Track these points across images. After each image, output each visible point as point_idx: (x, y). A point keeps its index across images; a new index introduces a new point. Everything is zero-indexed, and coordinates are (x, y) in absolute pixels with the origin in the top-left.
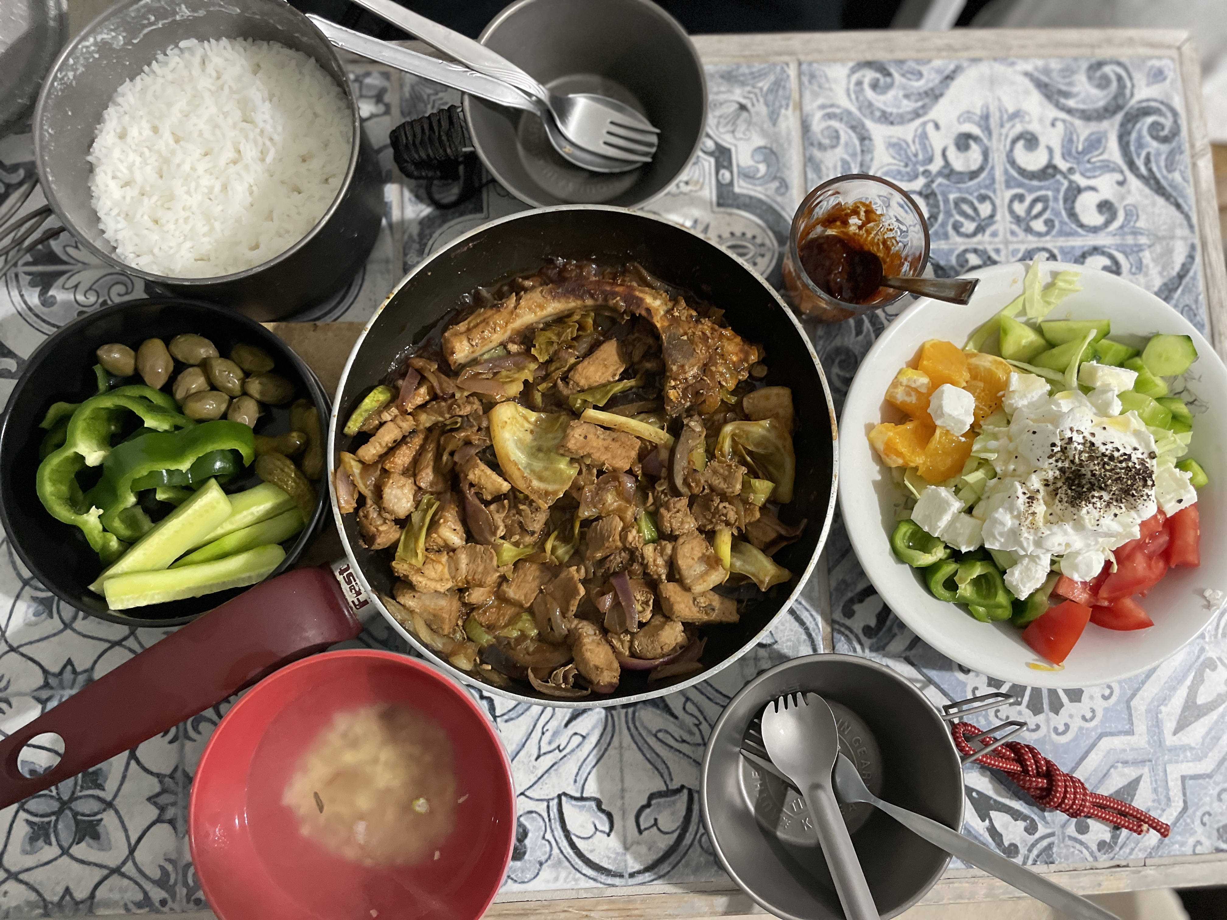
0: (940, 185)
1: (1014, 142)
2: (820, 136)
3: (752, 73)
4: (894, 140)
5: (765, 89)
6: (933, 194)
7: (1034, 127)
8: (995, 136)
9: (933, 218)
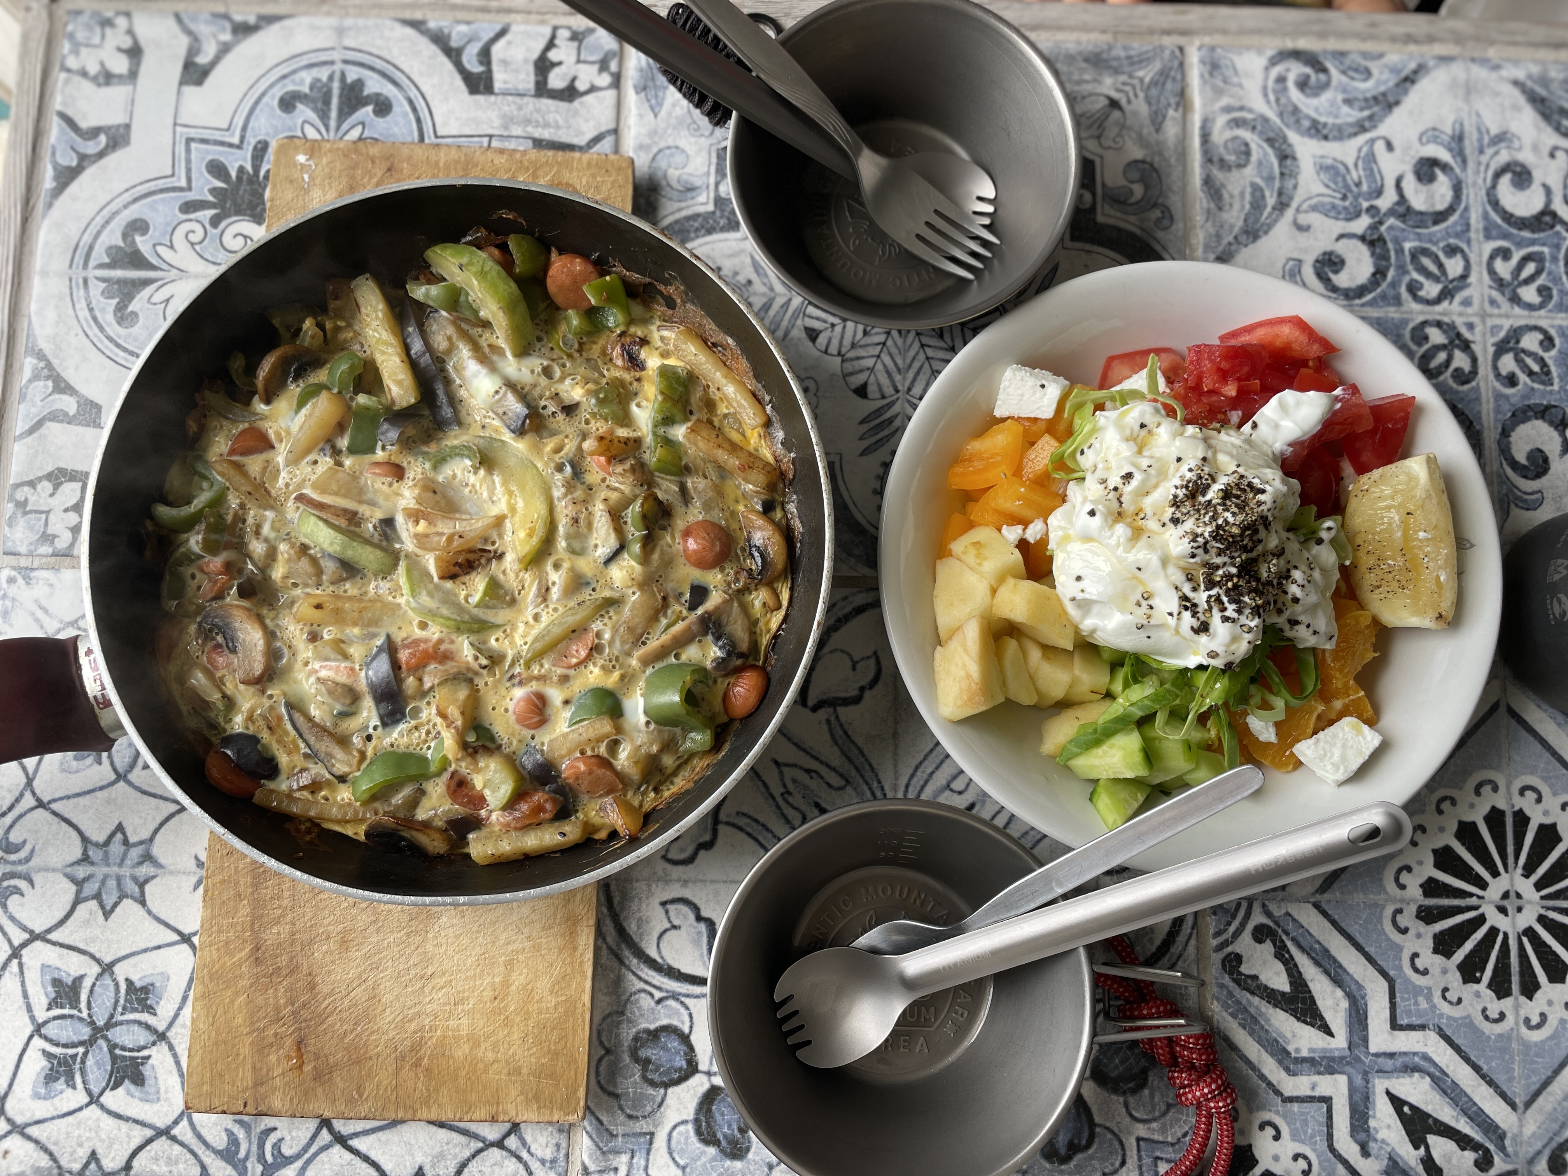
0: (1391, 228)
1: (1498, 175)
2: (1222, 150)
3: (1129, 57)
4: (1329, 162)
5: (1147, 80)
6: (1381, 240)
7: (1526, 156)
8: (1471, 165)
9: (1379, 273)
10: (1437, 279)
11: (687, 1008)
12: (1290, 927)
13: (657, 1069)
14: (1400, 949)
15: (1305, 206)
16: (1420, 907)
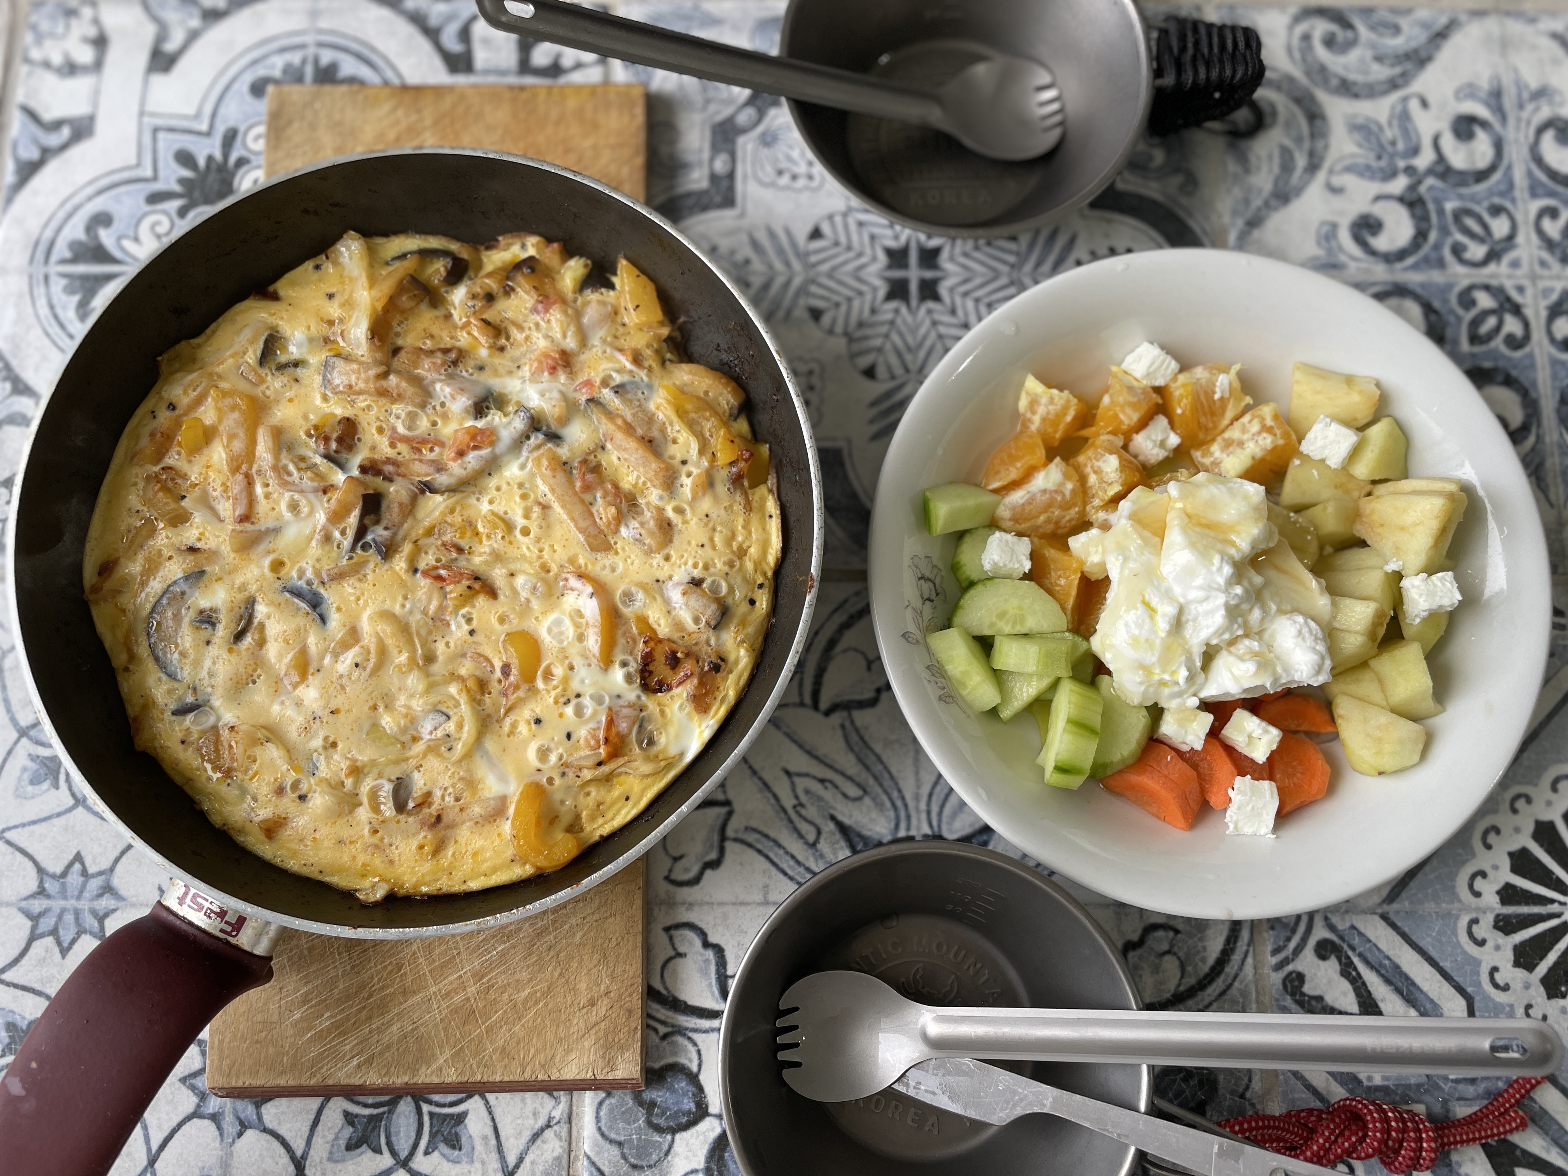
0: (1431, 188)
1: (1540, 131)
4: (1360, 121)
6: (1421, 201)
8: (1511, 122)
9: (1421, 236)
10: (1481, 240)
11: (695, 1044)
12: (1356, 941)
13: (663, 1114)
14: (1477, 963)
15: (1338, 167)
16: (1498, 916)
